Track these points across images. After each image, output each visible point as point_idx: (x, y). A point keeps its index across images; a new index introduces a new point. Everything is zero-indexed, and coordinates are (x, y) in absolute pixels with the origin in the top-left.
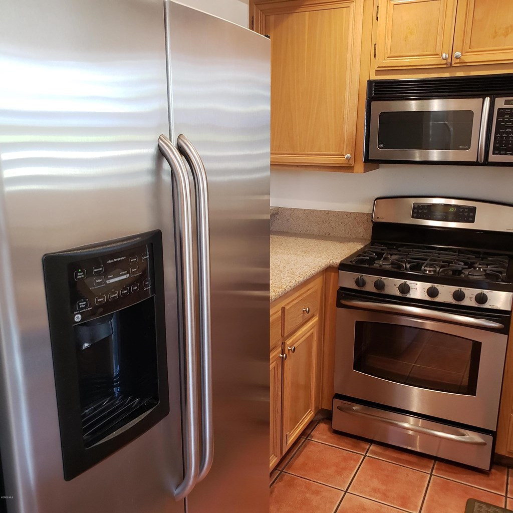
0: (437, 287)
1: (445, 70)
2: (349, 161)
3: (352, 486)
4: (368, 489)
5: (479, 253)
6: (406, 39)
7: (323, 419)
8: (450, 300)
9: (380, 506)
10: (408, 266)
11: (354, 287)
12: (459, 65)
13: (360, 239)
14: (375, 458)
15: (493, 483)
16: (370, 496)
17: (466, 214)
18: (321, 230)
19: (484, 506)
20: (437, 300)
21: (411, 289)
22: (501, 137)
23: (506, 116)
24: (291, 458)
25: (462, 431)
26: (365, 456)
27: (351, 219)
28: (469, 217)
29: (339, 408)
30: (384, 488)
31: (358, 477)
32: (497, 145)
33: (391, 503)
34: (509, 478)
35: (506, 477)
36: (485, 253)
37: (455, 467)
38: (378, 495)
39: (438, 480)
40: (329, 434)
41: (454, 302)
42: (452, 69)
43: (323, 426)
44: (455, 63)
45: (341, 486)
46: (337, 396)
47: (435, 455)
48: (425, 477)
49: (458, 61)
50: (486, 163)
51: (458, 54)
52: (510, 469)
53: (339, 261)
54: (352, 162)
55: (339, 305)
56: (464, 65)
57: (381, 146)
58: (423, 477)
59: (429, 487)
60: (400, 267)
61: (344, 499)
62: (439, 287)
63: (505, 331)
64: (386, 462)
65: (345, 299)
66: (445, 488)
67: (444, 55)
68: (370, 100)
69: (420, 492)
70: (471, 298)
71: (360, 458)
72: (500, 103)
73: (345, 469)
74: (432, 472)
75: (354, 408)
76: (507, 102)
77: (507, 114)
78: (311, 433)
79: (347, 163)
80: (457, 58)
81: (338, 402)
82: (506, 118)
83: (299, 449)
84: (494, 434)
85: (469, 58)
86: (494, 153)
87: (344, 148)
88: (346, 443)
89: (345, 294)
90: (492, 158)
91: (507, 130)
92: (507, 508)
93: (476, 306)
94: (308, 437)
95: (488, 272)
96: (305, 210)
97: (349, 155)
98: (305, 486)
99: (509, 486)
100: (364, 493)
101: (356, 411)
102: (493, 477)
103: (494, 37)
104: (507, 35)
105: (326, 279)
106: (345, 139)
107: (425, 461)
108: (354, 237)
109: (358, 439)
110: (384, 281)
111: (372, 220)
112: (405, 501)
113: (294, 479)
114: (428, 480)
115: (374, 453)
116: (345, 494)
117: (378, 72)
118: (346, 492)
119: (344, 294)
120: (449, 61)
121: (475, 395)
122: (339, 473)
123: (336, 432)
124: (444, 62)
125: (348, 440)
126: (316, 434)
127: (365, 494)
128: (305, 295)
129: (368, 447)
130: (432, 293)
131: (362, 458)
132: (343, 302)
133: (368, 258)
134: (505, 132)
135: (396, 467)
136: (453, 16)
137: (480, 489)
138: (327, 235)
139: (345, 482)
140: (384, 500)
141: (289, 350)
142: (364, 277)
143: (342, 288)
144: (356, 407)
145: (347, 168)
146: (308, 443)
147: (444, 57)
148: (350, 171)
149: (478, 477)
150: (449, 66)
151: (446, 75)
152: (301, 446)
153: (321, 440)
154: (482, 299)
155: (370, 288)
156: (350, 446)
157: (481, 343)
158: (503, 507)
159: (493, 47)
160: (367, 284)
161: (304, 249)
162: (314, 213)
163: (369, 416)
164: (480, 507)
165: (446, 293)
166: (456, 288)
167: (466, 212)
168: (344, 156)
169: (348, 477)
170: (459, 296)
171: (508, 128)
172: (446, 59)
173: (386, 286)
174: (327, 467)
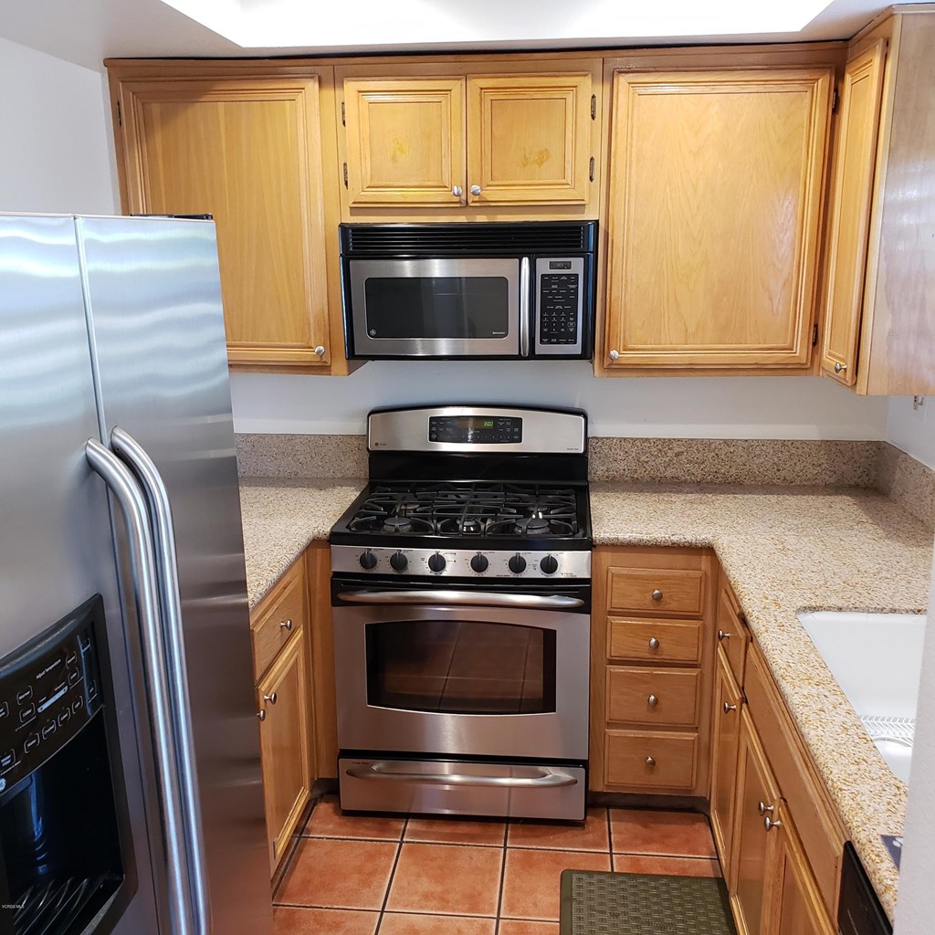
0: (485, 555)
1: (460, 210)
2: (321, 356)
3: (391, 900)
4: (416, 898)
5: (532, 487)
6: (394, 159)
7: (322, 796)
8: (506, 572)
9: (439, 920)
10: (439, 526)
11: (358, 569)
12: (478, 204)
13: (350, 478)
14: (418, 843)
15: (590, 837)
16: (421, 908)
17: (509, 430)
18: (281, 469)
19: (584, 876)
20: (488, 574)
21: (447, 563)
22: (550, 318)
23: (553, 287)
24: (281, 879)
25: (541, 769)
26: (401, 842)
27: (331, 448)
28: (513, 433)
29: (349, 773)
30: (439, 889)
31: (397, 881)
32: (546, 330)
33: (454, 911)
34: (611, 823)
35: (607, 823)
36: (542, 487)
37: (537, 826)
38: (434, 903)
39: (517, 854)
40: (336, 819)
41: (511, 575)
42: (468, 210)
43: (323, 808)
44: (473, 202)
45: (373, 905)
46: (346, 754)
47: (505, 816)
48: (498, 855)
49: (477, 198)
50: (532, 356)
51: (476, 188)
52: (611, 810)
53: (328, 530)
54: (327, 359)
55: (336, 602)
56: (485, 206)
57: (373, 332)
58: (494, 855)
59: (506, 869)
60: (427, 529)
61: (381, 925)
62: (487, 554)
63: (585, 609)
64: (435, 845)
65: (345, 591)
66: (527, 862)
67: (455, 188)
68: (347, 257)
69: (494, 880)
70: (534, 565)
71: (394, 848)
72: (544, 266)
73: (372, 873)
74: (505, 844)
75: (375, 768)
76: (552, 266)
77: (555, 284)
78: (305, 825)
79: (319, 360)
80: (474, 193)
81: (346, 764)
82: (555, 289)
83: (290, 858)
84: (584, 764)
85: (493, 195)
86: (541, 342)
87: (310, 335)
88: (367, 828)
89: (345, 583)
90: (541, 349)
91: (557, 307)
92: (615, 870)
93: (543, 577)
94: (301, 834)
95: (552, 522)
96: (248, 435)
97: (322, 348)
98: (315, 920)
99: (612, 836)
100: (411, 905)
101: (379, 771)
102: (590, 828)
103: (524, 166)
104: (542, 162)
105: (308, 562)
106: (312, 322)
107: (492, 829)
108: (339, 475)
109: (384, 817)
110: (406, 554)
111: (368, 448)
112: (474, 902)
113: (294, 912)
114: (502, 858)
115: (415, 834)
116: (381, 915)
117: (355, 210)
118: (382, 912)
119: (342, 584)
120: (464, 197)
121: (555, 711)
122: (365, 883)
123: (348, 813)
124: (457, 199)
125: (369, 823)
126: (315, 825)
127: (412, 907)
128: (281, 599)
129: (403, 826)
130: (479, 564)
131: (398, 848)
132: (342, 597)
133: (375, 518)
134: (554, 310)
135: (452, 849)
136: (462, 130)
137: (576, 851)
138: (293, 475)
139: (377, 896)
140: (443, 909)
141: (265, 700)
142: (372, 552)
143: (336, 574)
144: (377, 766)
145: (321, 368)
146: (305, 844)
147: (456, 192)
148: (326, 373)
149: (570, 833)
150: (465, 206)
151: (462, 219)
152: (293, 852)
153: (326, 832)
154: (549, 565)
155: (384, 568)
156: (375, 832)
157: (555, 631)
158: (610, 870)
159: (523, 179)
160: (378, 562)
161: (261, 510)
162: (267, 439)
163: (396, 776)
164: (579, 879)
165: (498, 562)
166: (512, 553)
167: (508, 427)
168: (310, 347)
169: (381, 887)
170: (517, 565)
171: (558, 304)
172: (459, 195)
173: (409, 563)
174: (345, 878)
